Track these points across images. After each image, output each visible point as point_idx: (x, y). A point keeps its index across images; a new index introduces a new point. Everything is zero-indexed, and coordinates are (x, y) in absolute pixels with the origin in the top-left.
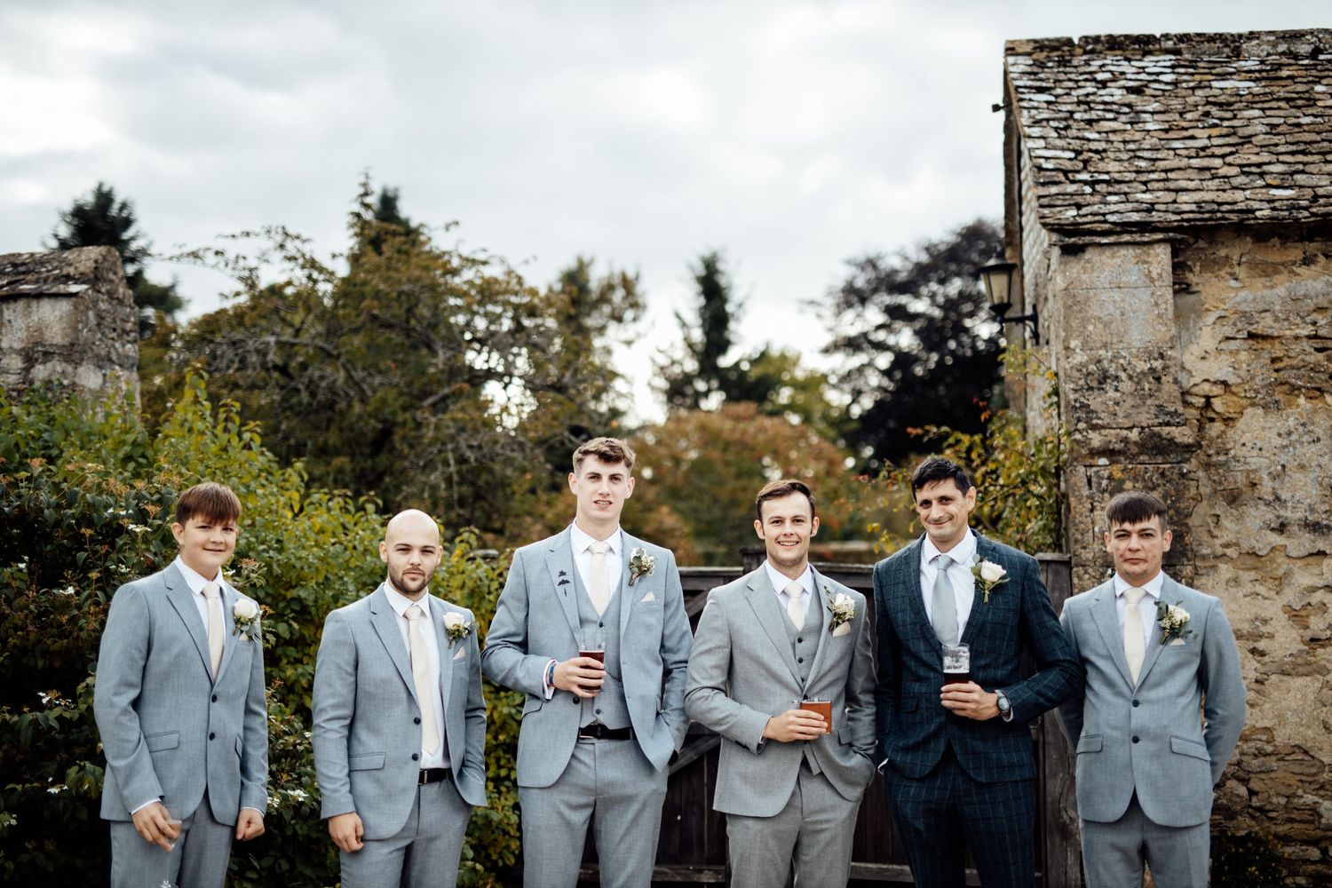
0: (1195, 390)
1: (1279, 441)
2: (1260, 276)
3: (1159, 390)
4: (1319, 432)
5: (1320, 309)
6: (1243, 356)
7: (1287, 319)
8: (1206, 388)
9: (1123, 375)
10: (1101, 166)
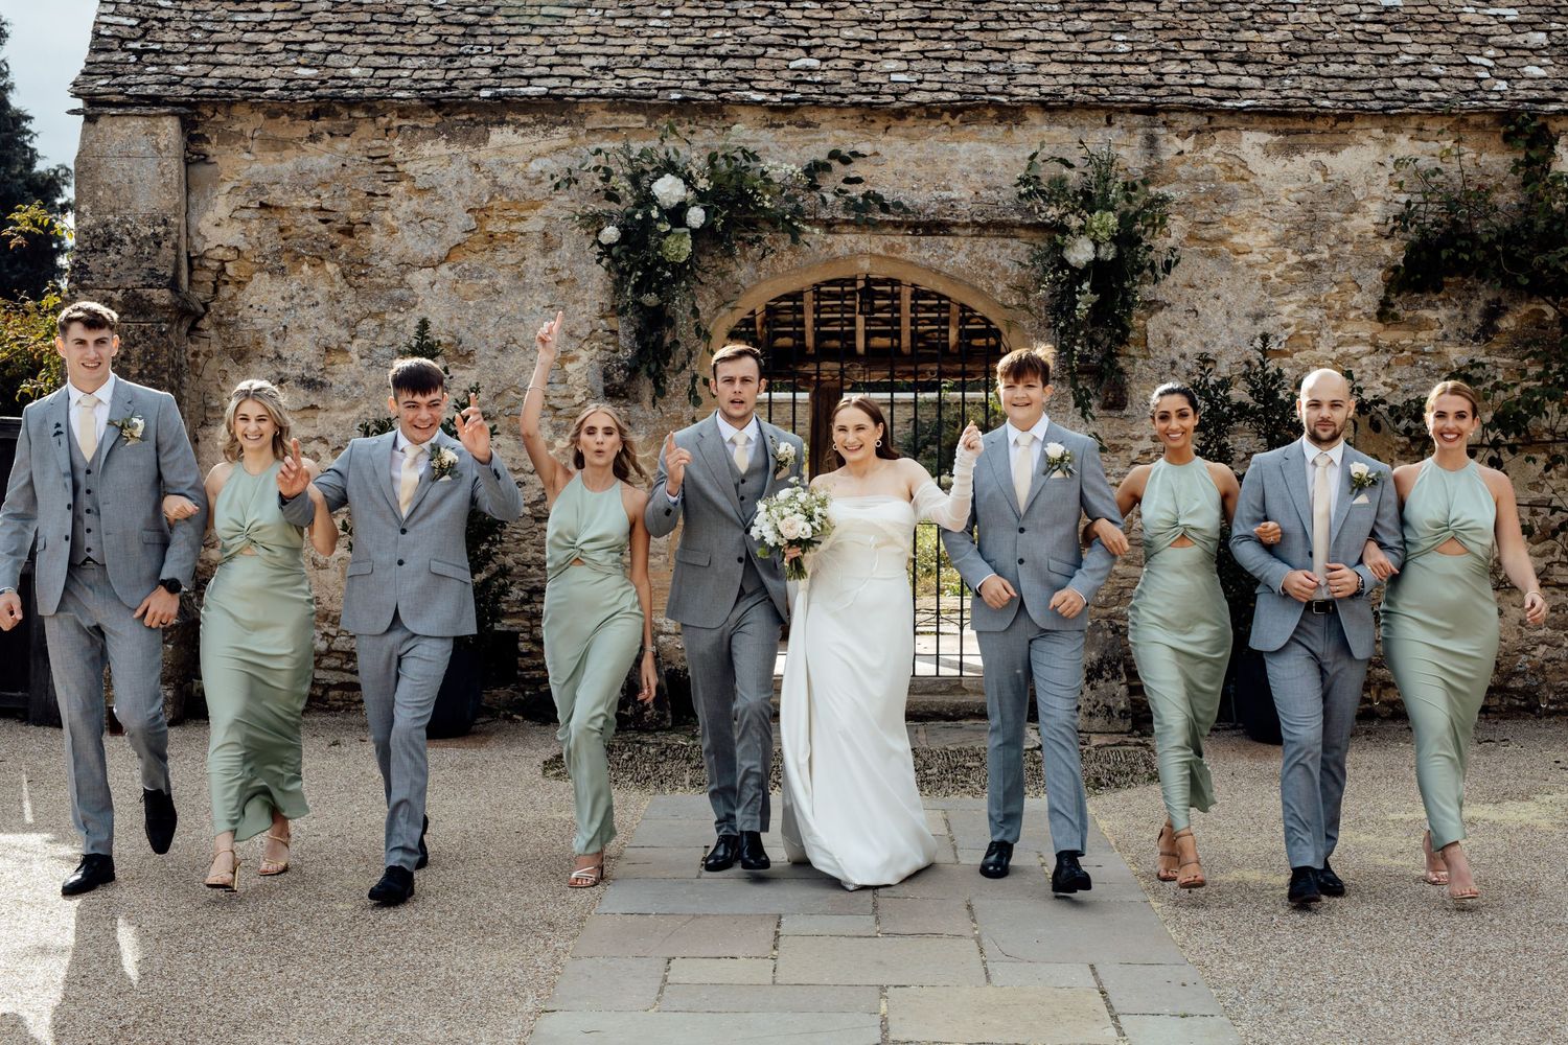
0: (209, 254)
1: (282, 304)
2: (271, 150)
3: (157, 254)
4: (318, 297)
5: (323, 183)
6: (255, 224)
7: (294, 191)
8: (220, 251)
9: (127, 239)
10: (159, 35)
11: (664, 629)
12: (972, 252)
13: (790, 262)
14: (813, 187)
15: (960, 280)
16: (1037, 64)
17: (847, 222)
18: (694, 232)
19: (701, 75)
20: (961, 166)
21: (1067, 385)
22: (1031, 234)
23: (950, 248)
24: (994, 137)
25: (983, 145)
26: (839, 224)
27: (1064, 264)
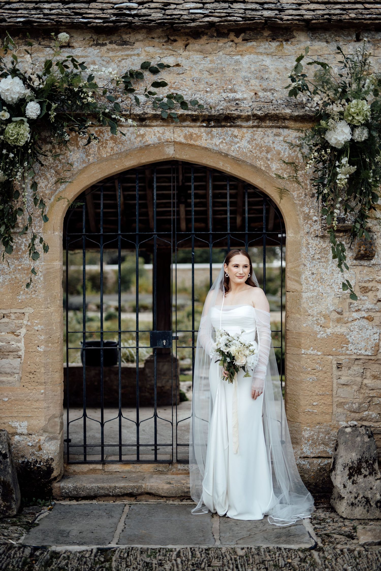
11: (19, 431)
12: (253, 139)
13: (112, 148)
14: (129, 90)
15: (244, 161)
16: (300, 4)
17: (155, 117)
18: (30, 121)
19: (46, 11)
20: (244, 74)
21: (328, 241)
22: (298, 125)
23: (236, 137)
24: (269, 51)
25: (261, 57)
26: (149, 118)
27: (325, 145)
